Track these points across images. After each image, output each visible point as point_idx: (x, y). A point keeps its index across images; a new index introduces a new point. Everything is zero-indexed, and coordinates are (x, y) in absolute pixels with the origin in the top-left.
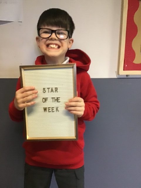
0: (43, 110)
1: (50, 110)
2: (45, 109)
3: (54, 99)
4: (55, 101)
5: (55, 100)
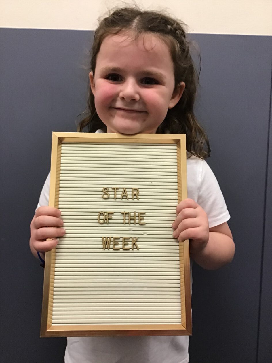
0: (102, 246)
1: (117, 244)
3: (127, 217)
4: (129, 223)
5: (130, 219)
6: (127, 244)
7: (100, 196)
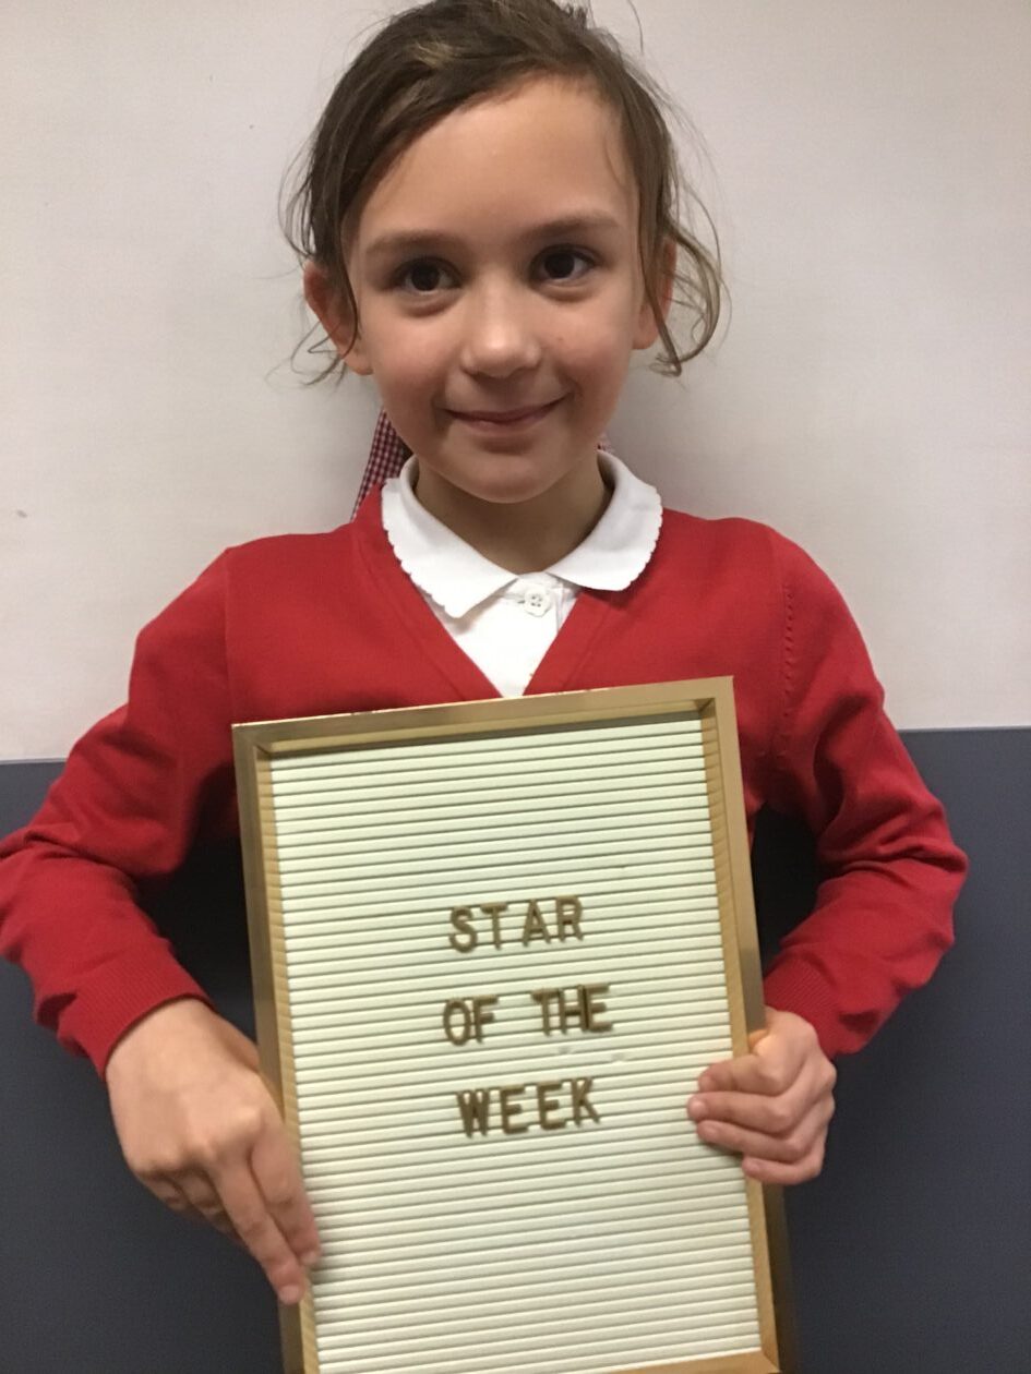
0: (459, 1124)
1: (517, 1110)
2: (473, 1112)
3: (554, 1007)
4: (563, 1027)
5: (565, 1013)
6: (554, 1106)
7: (445, 941)
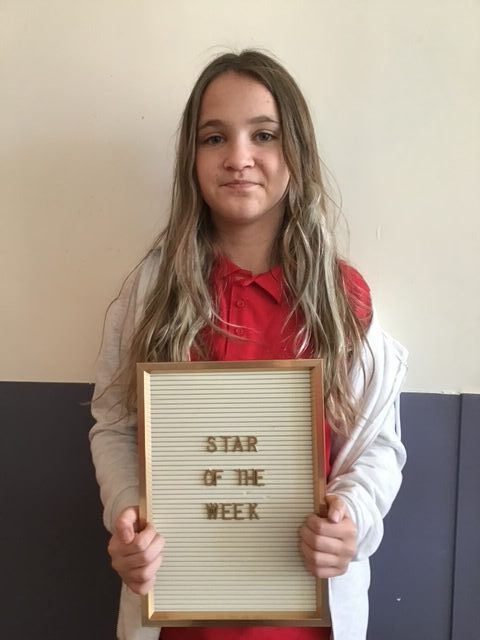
0: (206, 516)
1: (227, 512)
2: (212, 511)
4: (246, 484)
5: (247, 479)
6: (240, 512)
7: (203, 448)
